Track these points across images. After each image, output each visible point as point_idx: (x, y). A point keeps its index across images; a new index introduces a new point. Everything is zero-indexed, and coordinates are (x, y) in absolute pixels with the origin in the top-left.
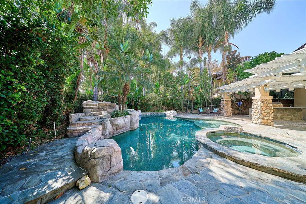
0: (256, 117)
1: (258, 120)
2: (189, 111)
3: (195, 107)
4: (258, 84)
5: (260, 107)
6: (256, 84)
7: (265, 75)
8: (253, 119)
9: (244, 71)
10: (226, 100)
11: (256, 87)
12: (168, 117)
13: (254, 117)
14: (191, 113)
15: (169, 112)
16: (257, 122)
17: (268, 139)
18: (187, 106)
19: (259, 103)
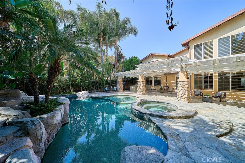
0: (140, 91)
1: (141, 93)
2: (95, 90)
3: (100, 87)
4: (140, 73)
5: (141, 86)
6: (139, 74)
7: (143, 69)
8: (138, 92)
9: (135, 65)
10: (120, 81)
11: (139, 75)
12: (80, 98)
13: (138, 91)
14: (97, 92)
15: (81, 93)
16: (140, 94)
17: (158, 102)
18: (94, 86)
19: (141, 83)
